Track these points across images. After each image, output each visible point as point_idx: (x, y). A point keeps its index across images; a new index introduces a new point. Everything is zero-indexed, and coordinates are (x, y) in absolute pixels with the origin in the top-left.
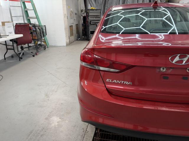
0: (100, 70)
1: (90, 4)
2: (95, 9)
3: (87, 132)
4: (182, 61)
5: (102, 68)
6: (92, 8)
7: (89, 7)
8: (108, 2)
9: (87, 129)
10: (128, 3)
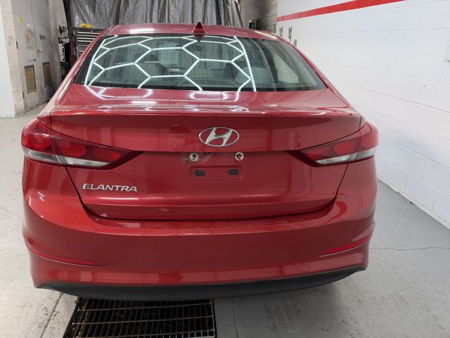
0: (67, 166)
1: (80, 14)
2: (94, 27)
3: (55, 313)
4: (222, 140)
5: (71, 161)
6: (83, 25)
7: (78, 23)
8: (124, 15)
9: (55, 307)
10: (172, 22)
